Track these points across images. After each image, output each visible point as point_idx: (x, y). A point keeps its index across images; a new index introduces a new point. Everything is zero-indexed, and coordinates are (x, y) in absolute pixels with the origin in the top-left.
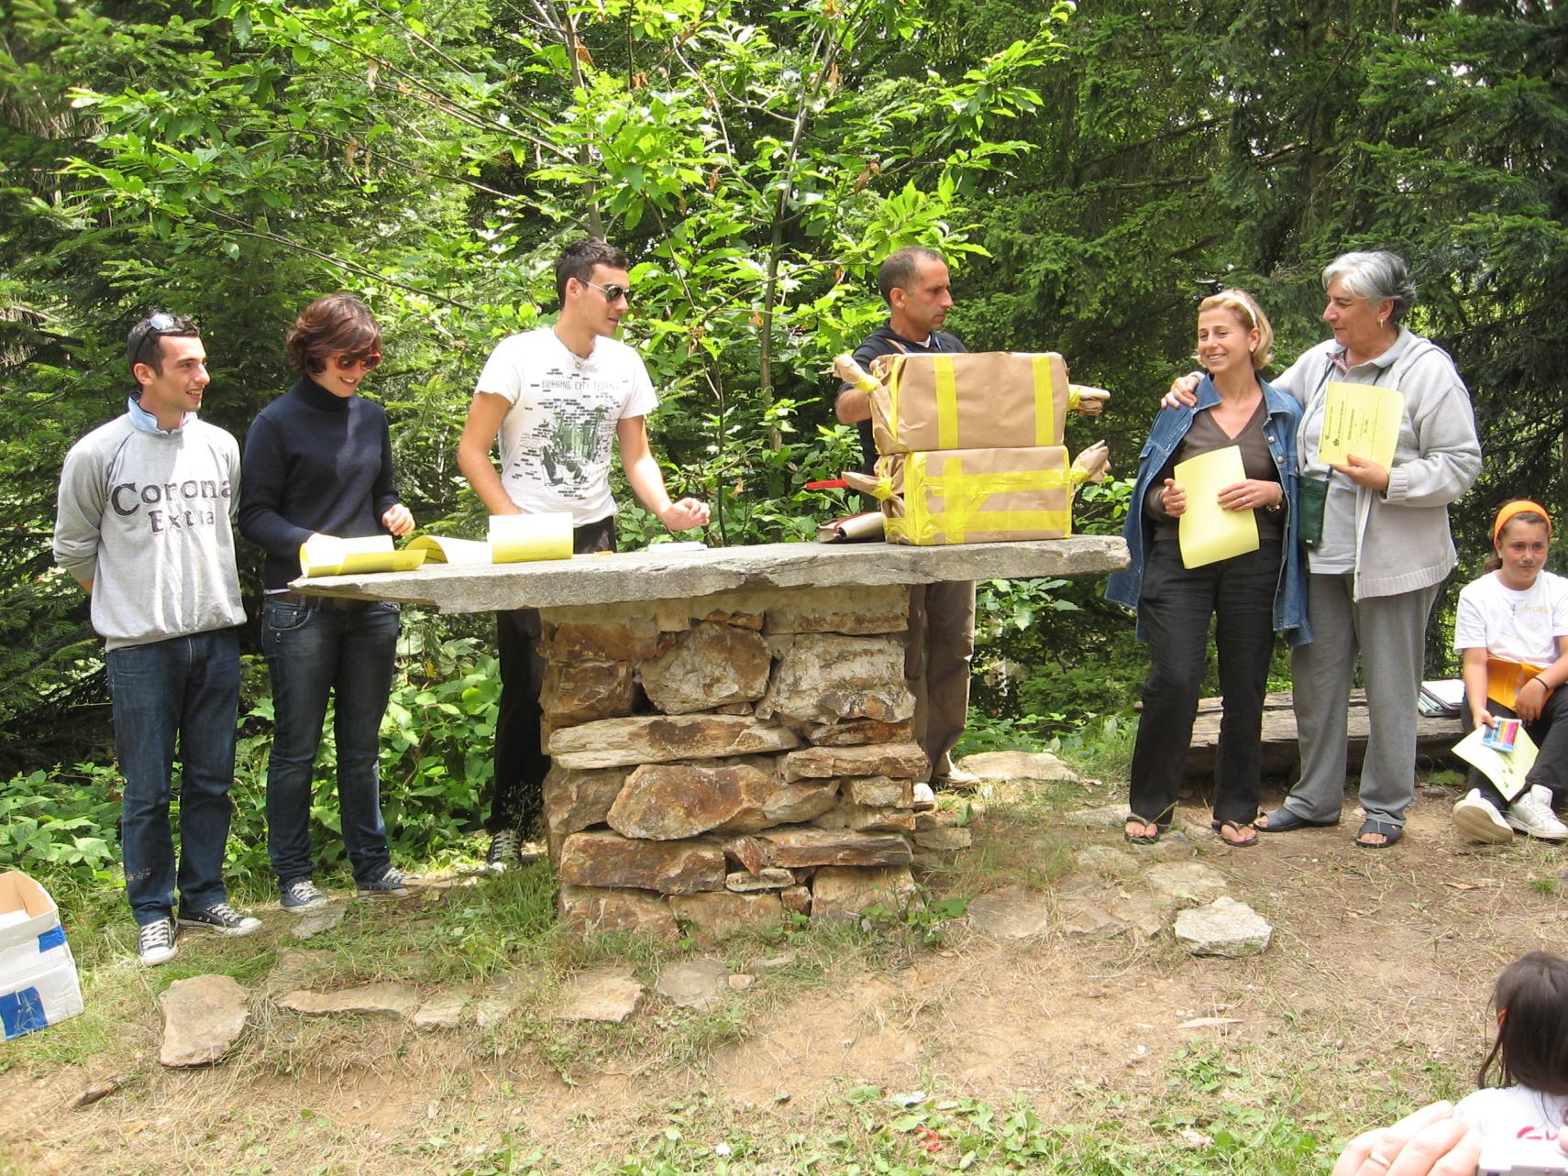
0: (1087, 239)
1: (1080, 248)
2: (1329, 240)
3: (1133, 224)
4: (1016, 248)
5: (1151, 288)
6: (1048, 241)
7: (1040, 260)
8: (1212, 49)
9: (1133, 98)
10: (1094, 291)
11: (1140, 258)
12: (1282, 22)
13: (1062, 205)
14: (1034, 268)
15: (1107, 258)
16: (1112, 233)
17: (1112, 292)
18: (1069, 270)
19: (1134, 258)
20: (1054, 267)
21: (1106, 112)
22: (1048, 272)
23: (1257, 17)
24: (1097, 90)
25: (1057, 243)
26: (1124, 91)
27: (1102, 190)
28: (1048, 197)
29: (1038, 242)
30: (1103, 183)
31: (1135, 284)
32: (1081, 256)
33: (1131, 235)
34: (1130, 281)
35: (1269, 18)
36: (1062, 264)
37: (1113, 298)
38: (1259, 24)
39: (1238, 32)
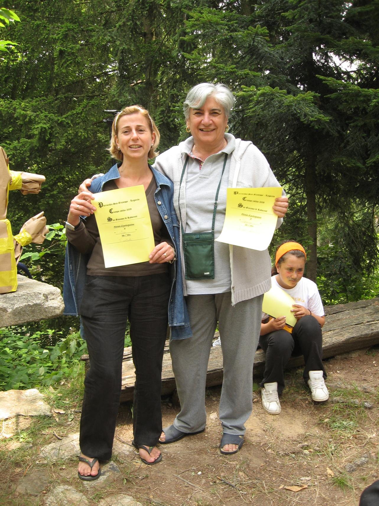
0: (59, 116)
1: (56, 119)
2: (160, 114)
3: (79, 109)
4: (28, 118)
5: (86, 136)
6: (42, 115)
7: (39, 123)
8: (110, 32)
9: (77, 57)
10: (62, 137)
11: (81, 124)
12: (138, 23)
13: (50, 103)
14: (36, 127)
15: (68, 123)
16: (69, 113)
17: (70, 137)
18: (51, 128)
19: (79, 124)
20: (45, 126)
21: (65, 62)
22: (42, 128)
23: (128, 20)
24: (61, 52)
25: (46, 116)
26: (73, 53)
27: (66, 98)
28: (44, 99)
29: (37, 116)
30: (66, 95)
31: (79, 134)
32: (56, 122)
33: (78, 114)
34: (77, 133)
35: (133, 21)
36: (48, 125)
37: (70, 140)
38: (129, 23)
39: (120, 26)
